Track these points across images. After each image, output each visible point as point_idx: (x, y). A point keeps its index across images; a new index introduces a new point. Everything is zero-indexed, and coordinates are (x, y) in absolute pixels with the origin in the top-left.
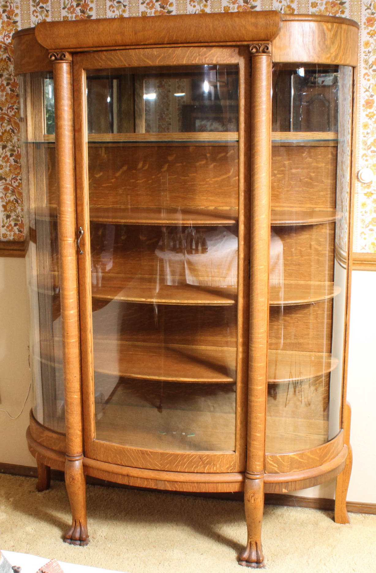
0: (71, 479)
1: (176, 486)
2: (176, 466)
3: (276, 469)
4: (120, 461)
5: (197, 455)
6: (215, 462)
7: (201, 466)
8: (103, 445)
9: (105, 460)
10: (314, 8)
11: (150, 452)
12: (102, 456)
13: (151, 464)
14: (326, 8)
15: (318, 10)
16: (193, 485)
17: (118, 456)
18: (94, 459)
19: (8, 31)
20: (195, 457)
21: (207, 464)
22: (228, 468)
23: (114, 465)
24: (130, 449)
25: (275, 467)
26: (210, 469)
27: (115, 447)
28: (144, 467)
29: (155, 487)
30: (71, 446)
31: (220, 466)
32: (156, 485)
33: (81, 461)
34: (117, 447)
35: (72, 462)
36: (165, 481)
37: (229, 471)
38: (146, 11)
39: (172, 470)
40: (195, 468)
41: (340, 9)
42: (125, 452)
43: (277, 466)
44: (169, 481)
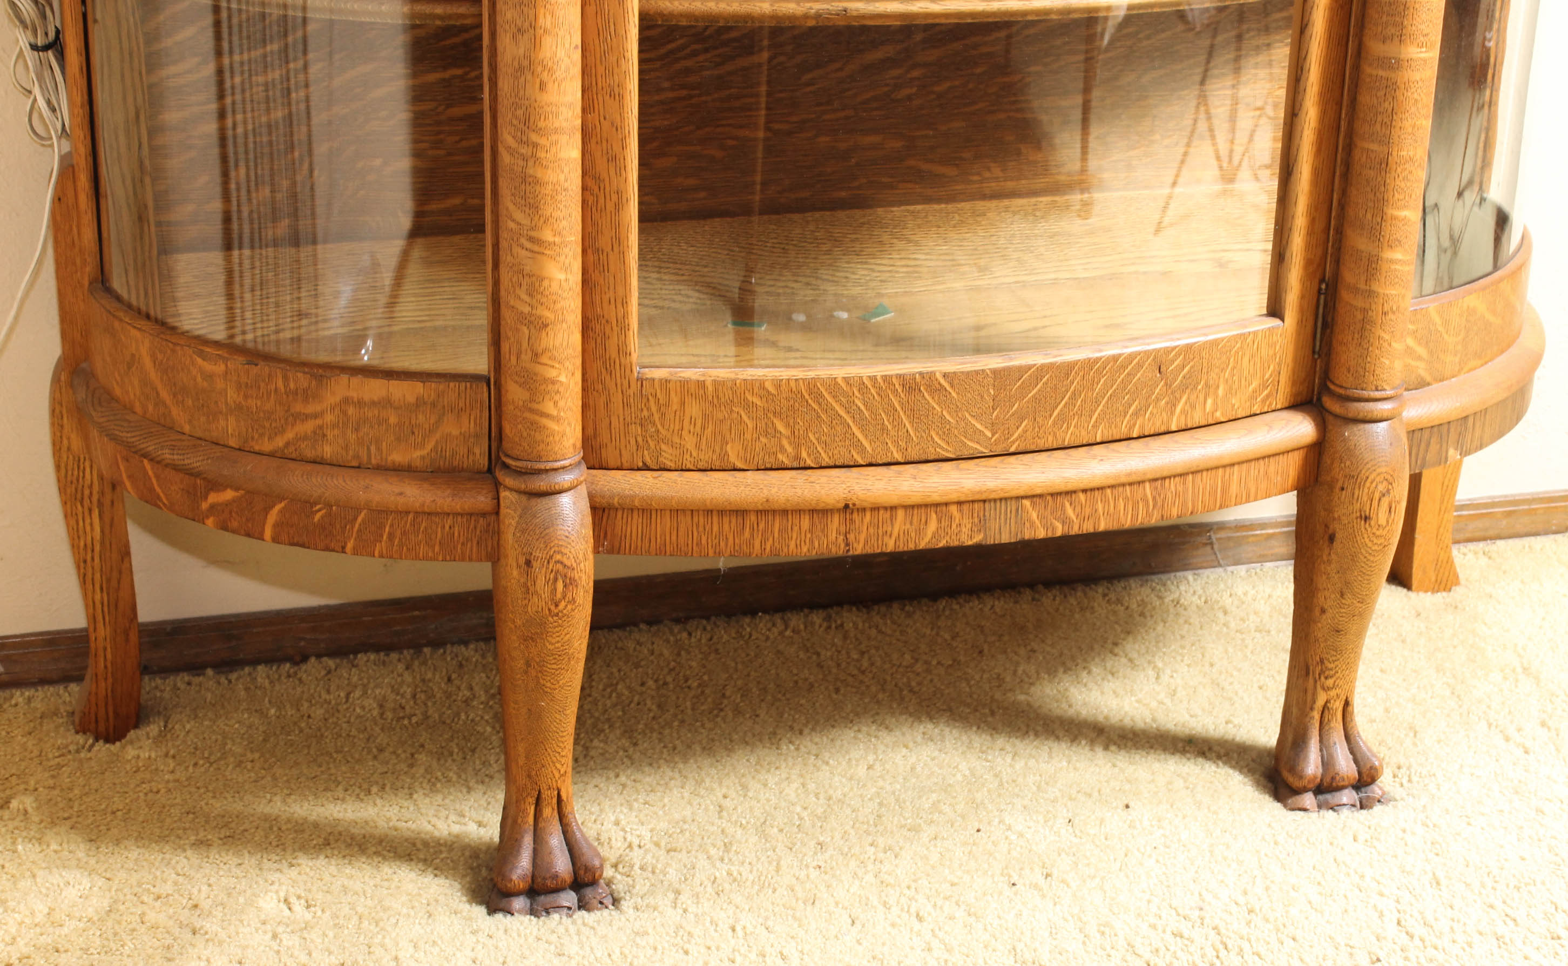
1: (1070, 511)
2: (1062, 419)
3: (1422, 370)
4: (789, 449)
5: (1147, 353)
6: (1213, 375)
7: (1158, 400)
8: (701, 384)
9: (705, 457)
11: (945, 375)
12: (690, 442)
13: (946, 435)
16: (1139, 491)
17: (780, 426)
18: (646, 468)
20: (1140, 366)
21: (1184, 388)
22: (1253, 397)
23: (760, 475)
24: (846, 379)
25: (1419, 358)
26: (1193, 407)
27: (768, 386)
28: (914, 454)
29: (977, 539)
30: (548, 416)
31: (1230, 391)
32: (982, 524)
33: (583, 490)
34: (778, 383)
35: (545, 502)
36: (1019, 498)
37: (1256, 409)
39: (1041, 444)
40: (1136, 414)
42: (818, 397)
43: (1421, 351)
44: (1040, 496)
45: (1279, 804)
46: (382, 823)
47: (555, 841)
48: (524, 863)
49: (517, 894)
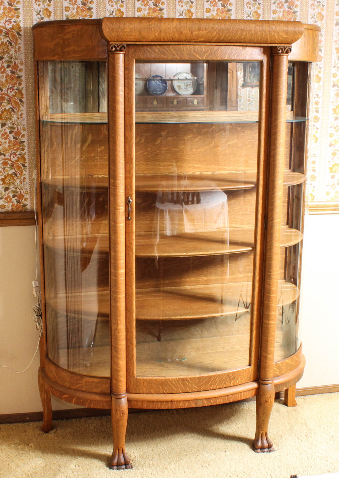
0: (122, 414)
1: (212, 401)
2: (211, 385)
3: (278, 373)
4: (162, 391)
5: (226, 373)
6: (238, 377)
7: (228, 381)
8: (147, 380)
9: (147, 392)
10: (275, 15)
11: (189, 378)
12: (145, 389)
13: (189, 388)
14: (283, 15)
15: (277, 16)
16: (224, 398)
17: (160, 387)
18: (137, 393)
19: (9, 17)
20: (224, 376)
21: (232, 379)
22: (246, 379)
23: (157, 395)
24: (172, 379)
25: (277, 372)
26: (235, 382)
27: (158, 380)
28: (184, 391)
29: (195, 406)
30: (120, 386)
31: (241, 379)
32: (196, 404)
33: (126, 398)
34: (160, 380)
35: (119, 400)
36: (202, 399)
37: (247, 382)
38: (141, 7)
39: (207, 389)
40: (224, 384)
41: (293, 16)
42: (167, 382)
43: (278, 370)
44: (206, 399)
45: (254, 451)
46: (93, 451)
47: (122, 457)
48: (116, 460)
49: (115, 466)
